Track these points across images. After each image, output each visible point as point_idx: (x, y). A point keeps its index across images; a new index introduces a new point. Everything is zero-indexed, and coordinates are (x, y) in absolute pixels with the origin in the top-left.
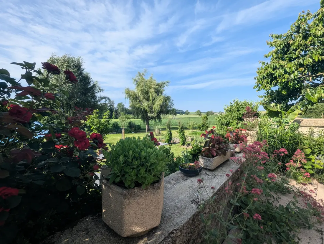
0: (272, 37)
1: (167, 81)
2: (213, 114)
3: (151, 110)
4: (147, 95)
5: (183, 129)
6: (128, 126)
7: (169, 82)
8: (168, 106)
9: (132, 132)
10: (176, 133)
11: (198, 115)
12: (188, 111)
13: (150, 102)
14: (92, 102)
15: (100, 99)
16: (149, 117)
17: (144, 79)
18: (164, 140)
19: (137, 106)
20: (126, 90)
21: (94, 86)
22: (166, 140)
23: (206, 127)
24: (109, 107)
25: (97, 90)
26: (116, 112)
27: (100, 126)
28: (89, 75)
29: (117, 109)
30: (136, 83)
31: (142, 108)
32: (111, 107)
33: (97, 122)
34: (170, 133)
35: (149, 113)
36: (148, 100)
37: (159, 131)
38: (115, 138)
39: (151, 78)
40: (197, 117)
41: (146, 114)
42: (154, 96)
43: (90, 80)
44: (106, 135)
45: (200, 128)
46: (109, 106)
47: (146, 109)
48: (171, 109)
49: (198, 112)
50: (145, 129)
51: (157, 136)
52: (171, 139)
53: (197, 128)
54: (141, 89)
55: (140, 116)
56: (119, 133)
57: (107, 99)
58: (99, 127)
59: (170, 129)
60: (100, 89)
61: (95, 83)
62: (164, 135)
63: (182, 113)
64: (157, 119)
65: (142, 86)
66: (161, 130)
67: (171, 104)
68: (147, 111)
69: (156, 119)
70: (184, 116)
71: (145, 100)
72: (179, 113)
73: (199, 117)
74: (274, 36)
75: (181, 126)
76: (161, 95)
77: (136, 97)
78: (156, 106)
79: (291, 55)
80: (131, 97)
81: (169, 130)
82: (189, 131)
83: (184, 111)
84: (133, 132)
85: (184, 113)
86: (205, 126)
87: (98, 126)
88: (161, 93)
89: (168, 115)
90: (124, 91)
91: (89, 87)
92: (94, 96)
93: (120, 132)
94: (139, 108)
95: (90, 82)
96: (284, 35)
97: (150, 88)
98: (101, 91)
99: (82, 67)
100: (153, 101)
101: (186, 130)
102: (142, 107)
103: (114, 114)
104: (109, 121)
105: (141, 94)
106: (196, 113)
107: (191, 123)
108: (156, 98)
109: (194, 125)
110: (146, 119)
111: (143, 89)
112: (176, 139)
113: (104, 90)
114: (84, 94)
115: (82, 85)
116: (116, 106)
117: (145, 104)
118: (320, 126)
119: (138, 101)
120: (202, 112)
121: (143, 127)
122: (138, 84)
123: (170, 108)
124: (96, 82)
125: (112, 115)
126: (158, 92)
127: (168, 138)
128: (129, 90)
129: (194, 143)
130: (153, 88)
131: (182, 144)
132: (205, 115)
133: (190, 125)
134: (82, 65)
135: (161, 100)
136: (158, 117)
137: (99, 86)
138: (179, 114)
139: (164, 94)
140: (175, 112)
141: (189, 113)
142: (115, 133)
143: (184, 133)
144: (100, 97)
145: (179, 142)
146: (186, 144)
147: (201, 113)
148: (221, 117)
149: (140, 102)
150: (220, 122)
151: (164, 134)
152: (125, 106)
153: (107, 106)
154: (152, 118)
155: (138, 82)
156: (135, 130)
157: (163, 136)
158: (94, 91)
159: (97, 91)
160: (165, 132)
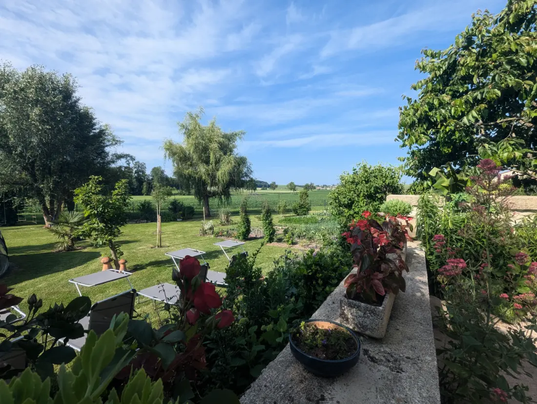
0: (426, 54)
1: (240, 130)
2: (315, 188)
3: (213, 180)
4: (205, 153)
5: (269, 213)
6: (170, 209)
7: (244, 133)
8: (243, 174)
9: (178, 220)
10: (257, 220)
11: (291, 190)
12: (274, 183)
13: (211, 166)
14: (98, 163)
15: (115, 158)
16: (210, 192)
17: (199, 126)
18: (236, 233)
19: (186, 172)
20: (166, 144)
21: (102, 133)
22: (240, 233)
23: (305, 209)
24: (136, 175)
25: (109, 141)
26: (149, 184)
27: (104, 209)
28: (90, 111)
29: (151, 177)
30: (184, 131)
31: (197, 176)
32: (139, 175)
33: (98, 201)
34: (247, 222)
35: (209, 185)
36: (207, 162)
37: (227, 217)
38: (145, 232)
39: (213, 124)
40: (290, 193)
41: (204, 188)
42: (218, 155)
43: (94, 121)
44: (120, 228)
45: (295, 211)
46: (136, 172)
47: (204, 178)
48: (248, 179)
49: (290, 185)
50: (201, 213)
51: (223, 225)
52: (248, 231)
53: (291, 211)
54: (194, 142)
55: (193, 191)
56: (152, 222)
57: (129, 158)
58: (103, 212)
59: (247, 213)
60: (114, 140)
61: (103, 128)
62: (235, 224)
63: (265, 186)
64: (223, 196)
65: (197, 138)
66: (231, 215)
67: (248, 171)
68: (205, 182)
69: (221, 196)
70: (269, 191)
71: (202, 162)
72: (260, 187)
73: (292, 193)
74: (429, 53)
75: (266, 208)
76: (230, 155)
77: (185, 156)
78: (221, 173)
79: (456, 87)
80: (176, 156)
81: (245, 215)
82: (278, 216)
83: (269, 183)
84: (180, 220)
85: (269, 186)
86: (305, 207)
87: (101, 209)
88: (231, 151)
89: (242, 189)
90: (163, 145)
91: (92, 134)
92: (102, 153)
93: (154, 220)
94: (190, 176)
95: (94, 124)
96: (443, 53)
97: (210, 141)
98: (116, 144)
99: (76, 95)
100: (216, 164)
101: (274, 214)
102: (197, 174)
103: (145, 187)
104: (127, 199)
105: (194, 152)
106: (288, 186)
107: (282, 203)
108: (221, 160)
109: (285, 206)
110: (203, 195)
111: (198, 144)
112: (258, 230)
113: (123, 142)
114: (80, 147)
115: (74, 129)
116: (148, 172)
117: (202, 169)
118: (521, 208)
119: (189, 163)
120: (297, 186)
121: (198, 210)
122: (189, 134)
123: (246, 178)
124: (106, 125)
125: (142, 189)
126: (225, 148)
127: (243, 229)
128: (171, 144)
129: (289, 238)
130: (216, 141)
131: (267, 240)
132: (302, 190)
133: (279, 207)
134: (74, 91)
135: (231, 163)
136: (226, 193)
137: (114, 134)
138: (260, 189)
139: (235, 154)
140: (253, 185)
141: (276, 186)
142: (146, 221)
143: (271, 220)
144: (115, 154)
145: (262, 235)
146: (275, 239)
147: (295, 186)
148: (337, 193)
149: (191, 165)
150: (337, 201)
151: (236, 222)
152: (165, 173)
153: (132, 172)
154: (214, 194)
155: (188, 130)
156: (183, 215)
157: (235, 226)
158: (101, 142)
159: (108, 144)
160: (237, 219)
